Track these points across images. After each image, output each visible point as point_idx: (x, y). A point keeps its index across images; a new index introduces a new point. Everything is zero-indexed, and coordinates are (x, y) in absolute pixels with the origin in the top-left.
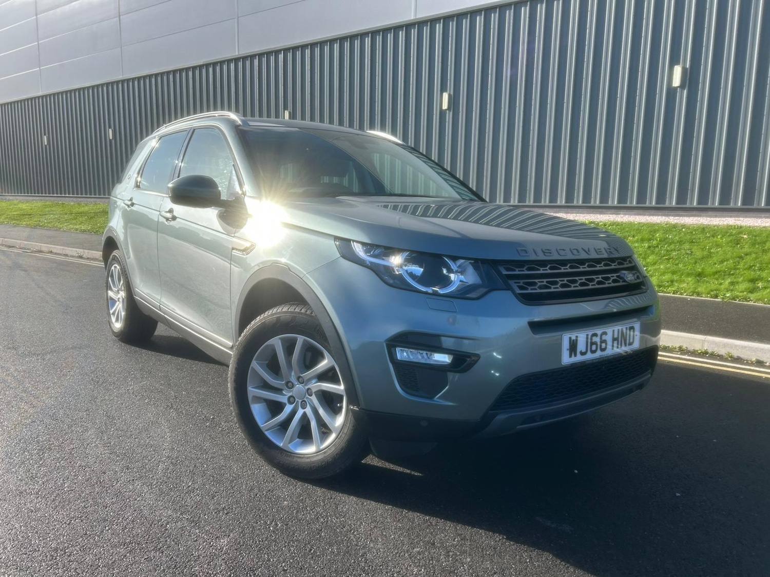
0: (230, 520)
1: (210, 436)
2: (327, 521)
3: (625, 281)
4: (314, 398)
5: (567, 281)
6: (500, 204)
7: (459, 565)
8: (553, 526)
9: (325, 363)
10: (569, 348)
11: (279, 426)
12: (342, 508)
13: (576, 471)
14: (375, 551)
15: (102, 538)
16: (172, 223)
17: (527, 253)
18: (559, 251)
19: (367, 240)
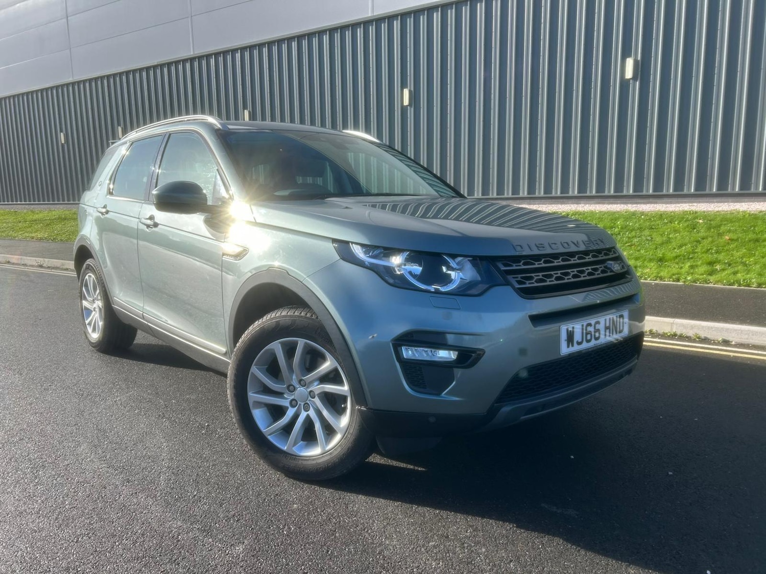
0: (242, 527)
1: (208, 443)
2: (340, 522)
3: (612, 271)
4: (317, 401)
5: (561, 273)
7: (475, 556)
8: (559, 512)
9: (327, 365)
10: (566, 339)
11: (282, 429)
12: (352, 508)
13: (572, 457)
14: (391, 548)
15: (114, 553)
16: (154, 230)
17: (522, 248)
18: (551, 245)
19: (366, 242)
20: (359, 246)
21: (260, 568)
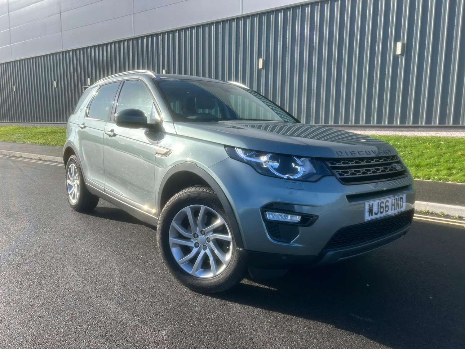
0: (165, 320)
1: (142, 268)
2: (225, 319)
3: (396, 170)
4: (211, 244)
5: (365, 170)
6: (313, 124)
7: (310, 344)
8: (361, 319)
9: (219, 222)
10: (368, 211)
11: (189, 261)
12: (232, 311)
13: (368, 285)
14: (257, 337)
15: (88, 332)
16: (114, 138)
17: (342, 154)
18: (359, 152)
19: (245, 147)
20: (241, 150)
21: (177, 345)
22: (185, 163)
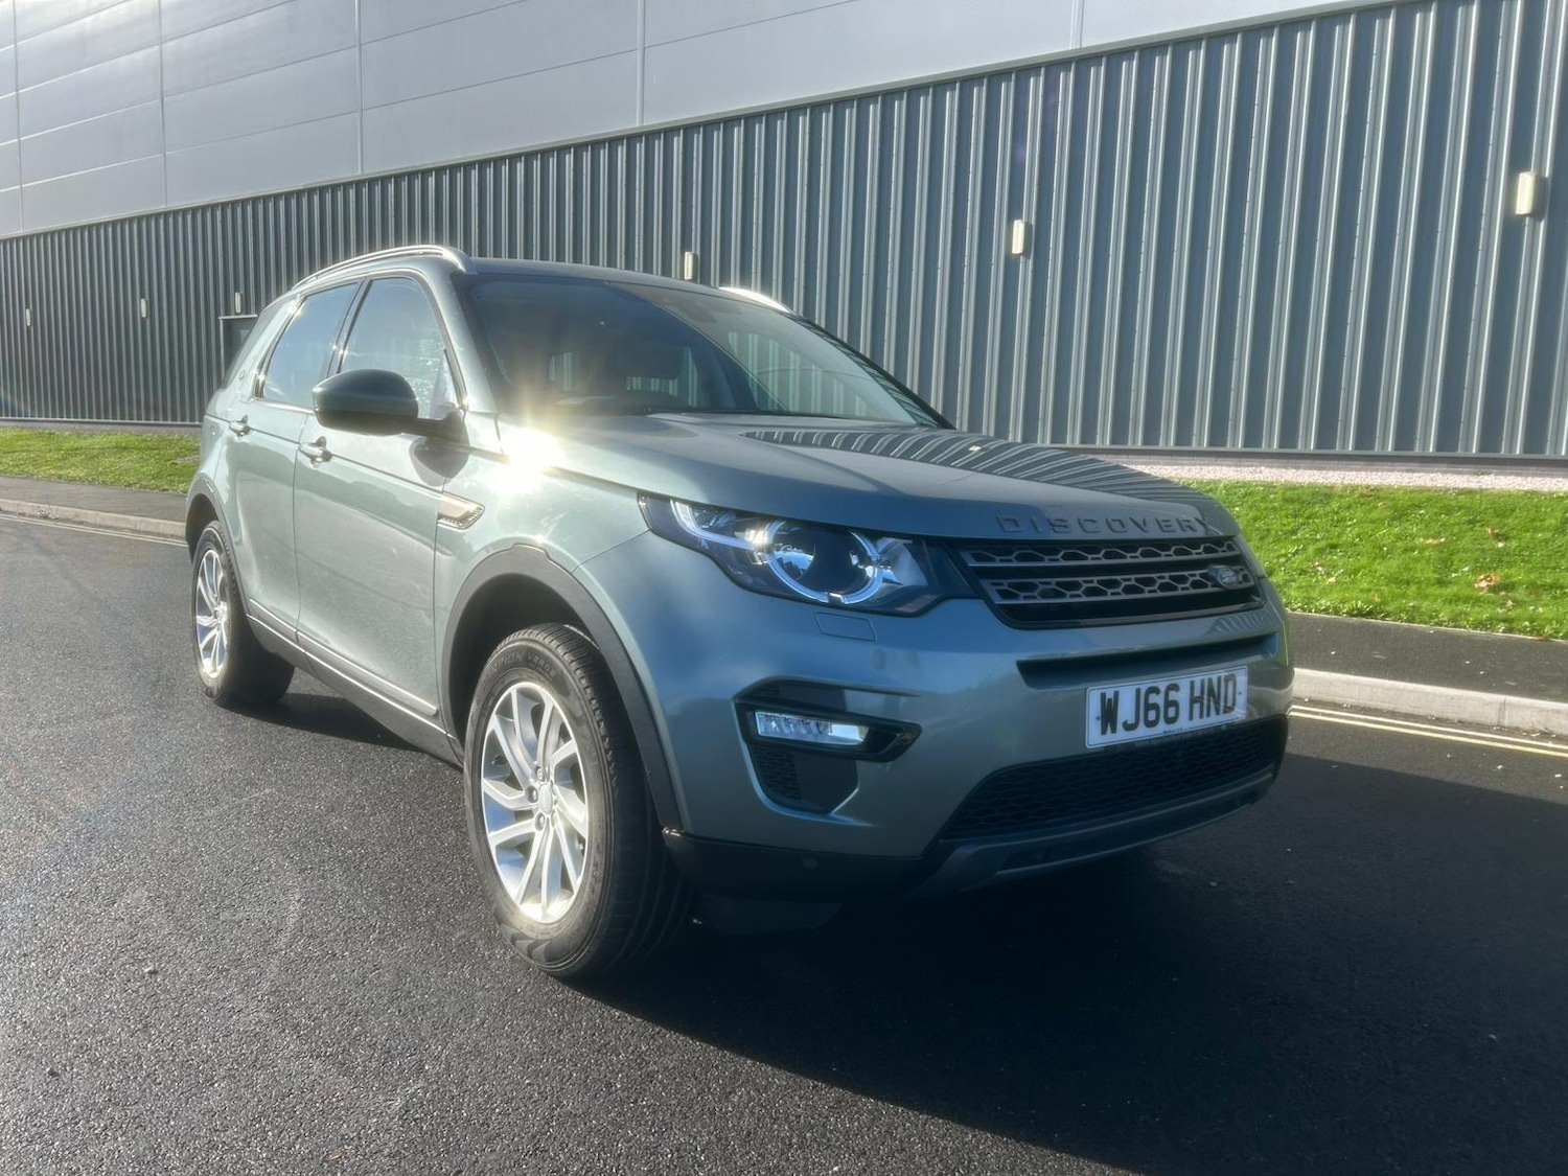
3: (1217, 585)
5: (1099, 582)
10: (1100, 715)
16: (323, 467)
17: (1018, 526)
19: (701, 499)
20: (687, 507)
22: (517, 548)
